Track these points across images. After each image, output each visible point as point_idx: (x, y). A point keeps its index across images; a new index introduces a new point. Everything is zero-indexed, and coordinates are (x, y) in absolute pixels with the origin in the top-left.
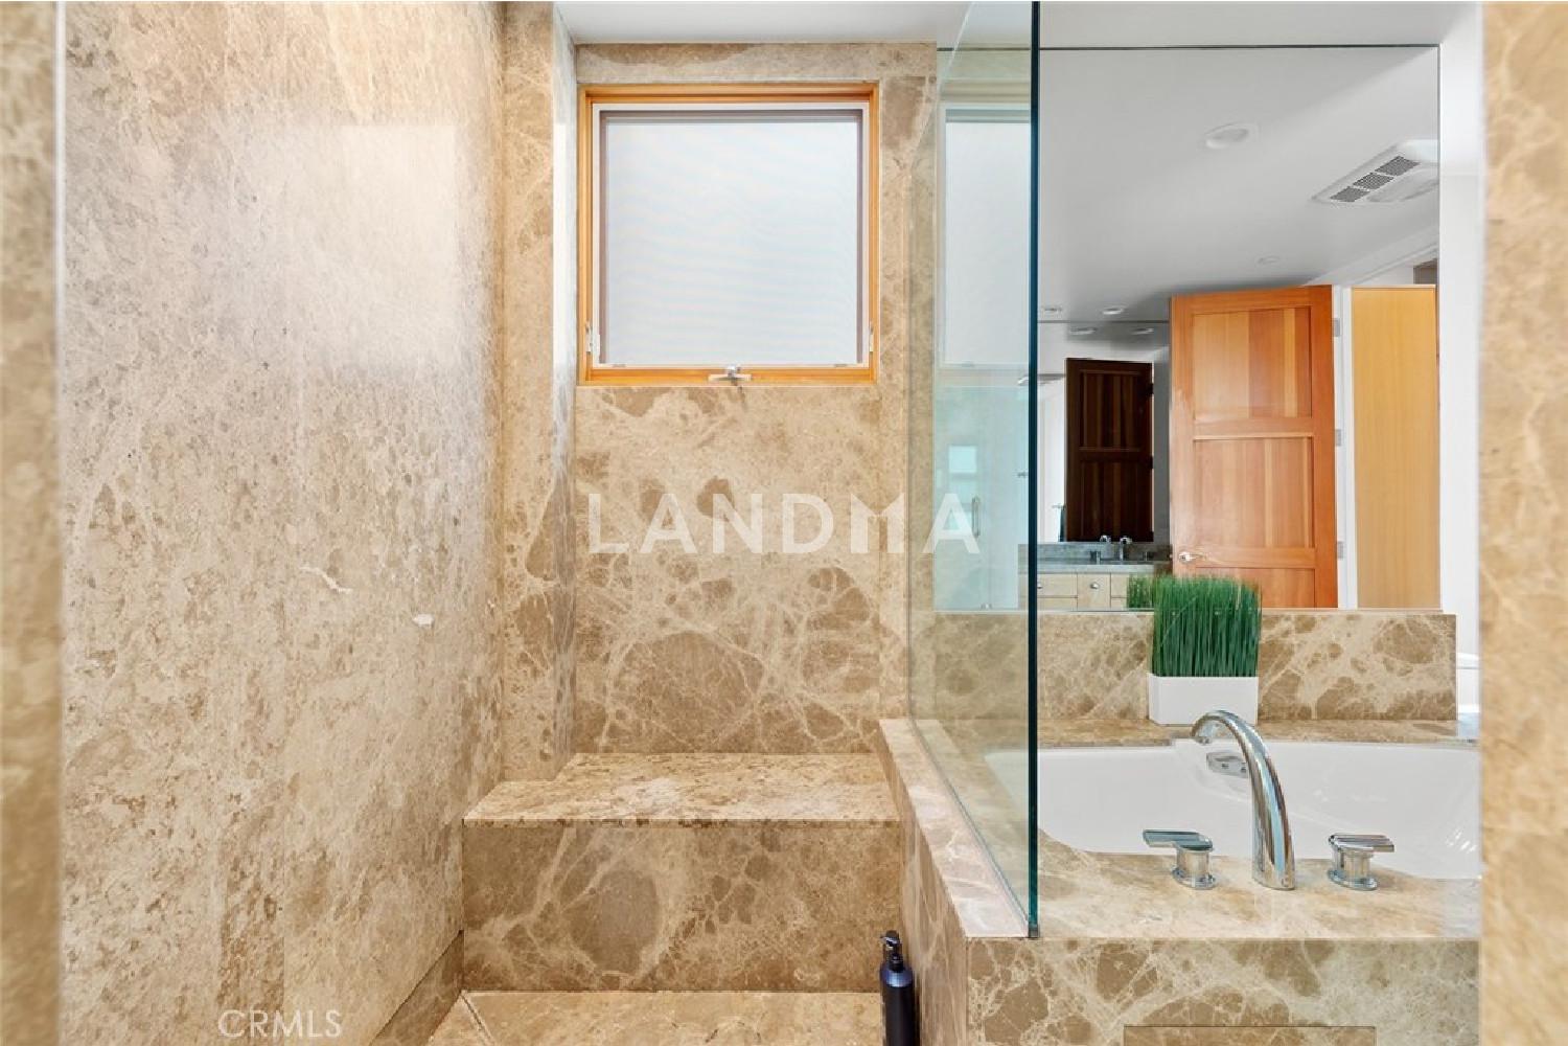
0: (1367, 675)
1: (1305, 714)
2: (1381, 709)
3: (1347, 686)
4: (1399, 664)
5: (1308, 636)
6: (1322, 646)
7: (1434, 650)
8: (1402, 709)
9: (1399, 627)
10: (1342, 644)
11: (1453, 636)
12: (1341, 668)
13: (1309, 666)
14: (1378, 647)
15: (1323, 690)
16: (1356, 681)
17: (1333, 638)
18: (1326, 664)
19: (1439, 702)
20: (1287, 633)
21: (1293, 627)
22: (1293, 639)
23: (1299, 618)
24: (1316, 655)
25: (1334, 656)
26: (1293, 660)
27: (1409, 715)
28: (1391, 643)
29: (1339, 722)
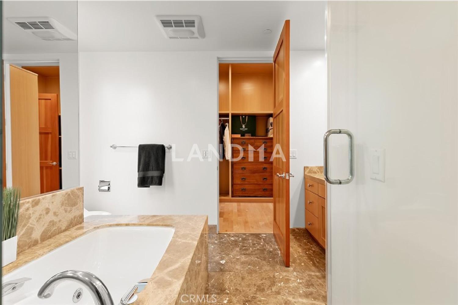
0: (59, 216)
1: (36, 243)
2: (63, 228)
3: (52, 223)
4: (69, 209)
5: (37, 208)
6: (42, 211)
7: (78, 200)
8: (70, 225)
9: (69, 195)
10: (50, 207)
11: (83, 194)
12: (50, 217)
13: (37, 221)
14: (62, 205)
15: (43, 229)
16: (55, 220)
17: (47, 206)
18: (44, 218)
19: (80, 218)
20: (28, 209)
21: (31, 206)
22: (31, 211)
23: (33, 201)
24: (40, 215)
25: (47, 213)
26: (31, 221)
27: (72, 226)
28: (66, 202)
29: (50, 240)
